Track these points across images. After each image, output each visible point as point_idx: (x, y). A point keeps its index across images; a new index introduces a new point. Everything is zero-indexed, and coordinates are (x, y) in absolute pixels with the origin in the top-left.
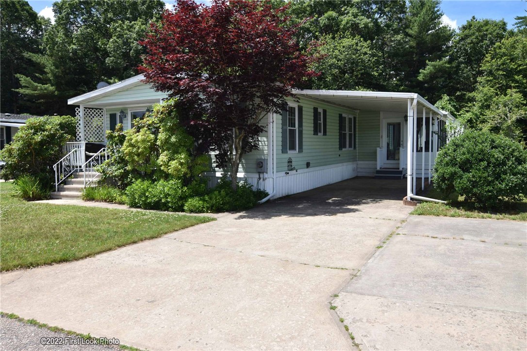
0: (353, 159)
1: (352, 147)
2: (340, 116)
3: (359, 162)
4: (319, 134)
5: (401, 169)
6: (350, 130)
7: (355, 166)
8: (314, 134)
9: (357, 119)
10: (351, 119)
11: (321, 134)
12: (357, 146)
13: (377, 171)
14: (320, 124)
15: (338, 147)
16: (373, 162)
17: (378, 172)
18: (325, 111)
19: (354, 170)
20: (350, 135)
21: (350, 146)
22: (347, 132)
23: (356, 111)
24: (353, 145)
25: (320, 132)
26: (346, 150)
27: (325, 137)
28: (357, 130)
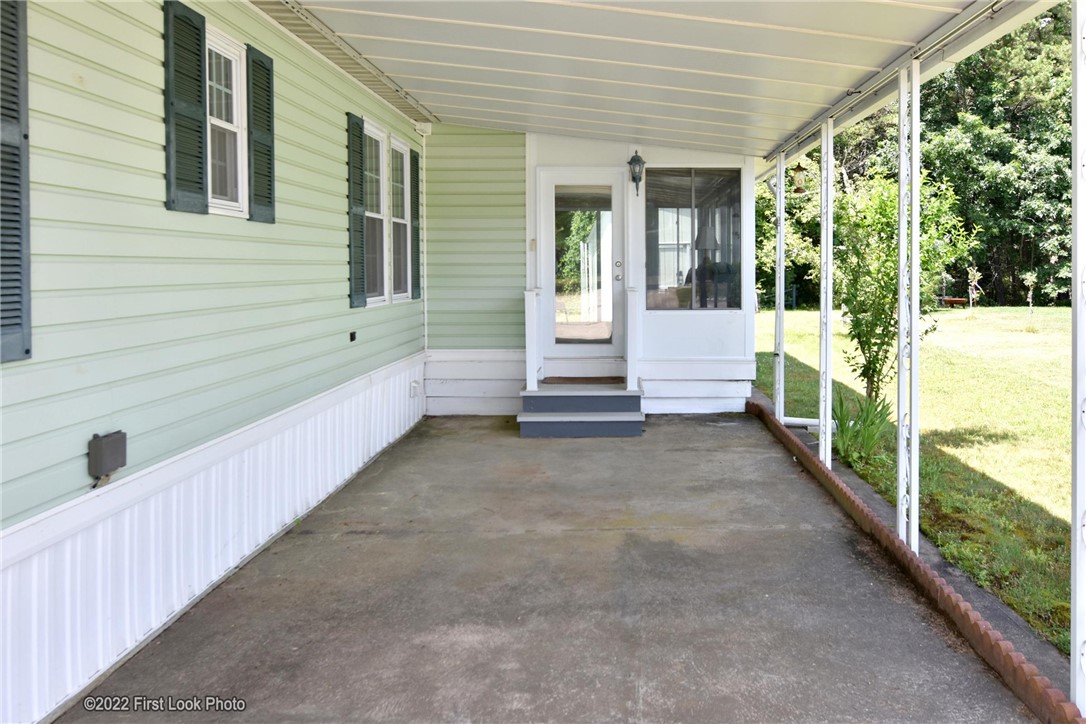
0: (413, 344)
1: (406, 291)
2: (355, 126)
3: (435, 355)
4: (216, 205)
5: (632, 387)
6: (397, 208)
7: (417, 372)
8: (169, 205)
9: (423, 163)
10: (402, 156)
11: (229, 212)
12: (424, 282)
13: (526, 399)
14: (224, 138)
15: (345, 288)
16: (513, 355)
17: (533, 403)
18: (260, 69)
19: (413, 395)
20: (398, 229)
21: (399, 286)
22: (385, 214)
23: (419, 126)
24: (409, 281)
25: (226, 190)
26: (386, 303)
27: (259, 229)
28: (423, 211)
